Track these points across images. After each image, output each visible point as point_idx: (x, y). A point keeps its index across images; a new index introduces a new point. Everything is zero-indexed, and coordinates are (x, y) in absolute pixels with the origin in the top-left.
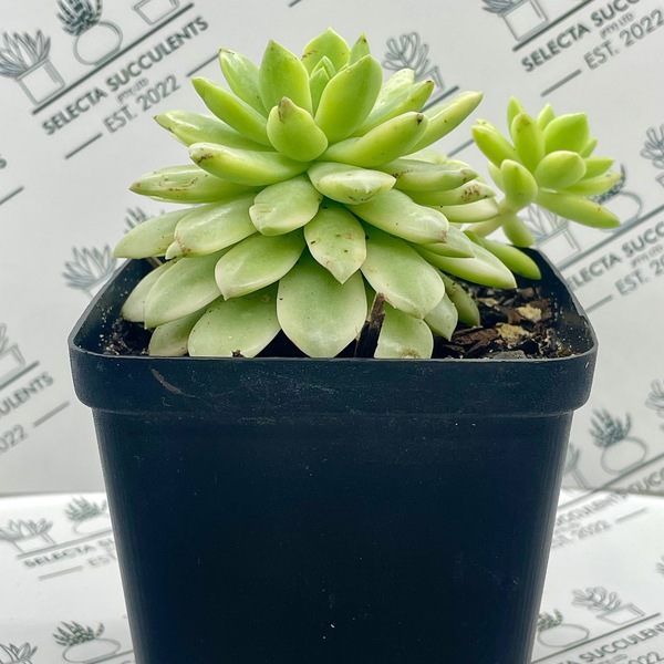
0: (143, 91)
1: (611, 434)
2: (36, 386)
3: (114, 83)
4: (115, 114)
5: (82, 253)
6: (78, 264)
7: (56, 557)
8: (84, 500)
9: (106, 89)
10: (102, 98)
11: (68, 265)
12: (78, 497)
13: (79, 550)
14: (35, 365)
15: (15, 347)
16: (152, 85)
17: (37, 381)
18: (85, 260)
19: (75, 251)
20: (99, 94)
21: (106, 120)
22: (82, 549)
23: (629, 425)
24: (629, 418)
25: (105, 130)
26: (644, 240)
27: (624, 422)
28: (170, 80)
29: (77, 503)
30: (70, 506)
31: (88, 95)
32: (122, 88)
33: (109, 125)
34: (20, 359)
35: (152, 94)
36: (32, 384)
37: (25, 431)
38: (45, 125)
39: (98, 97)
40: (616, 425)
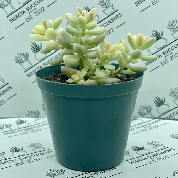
0: (36, 11)
1: (160, 103)
2: (8, 89)
3: (28, 9)
4: (28, 17)
5: (19, 54)
6: (19, 57)
7: (12, 132)
8: (21, 120)
9: (26, 11)
10: (25, 13)
11: (16, 57)
12: (19, 119)
13: (18, 131)
14: (8, 83)
15: (2, 79)
16: (38, 10)
17: (8, 88)
18: (20, 56)
19: (18, 53)
20: (24, 12)
21: (26, 19)
22: (19, 131)
23: (164, 101)
24: (164, 99)
25: (26, 21)
26: (168, 51)
27: (163, 100)
28: (43, 8)
29: (19, 120)
30: (17, 121)
31: (21, 12)
32: (30, 10)
33: (27, 20)
34: (4, 82)
35: (38, 12)
36: (7, 89)
37: (5, 102)
38: (10, 20)
39: (24, 13)
40: (161, 101)
